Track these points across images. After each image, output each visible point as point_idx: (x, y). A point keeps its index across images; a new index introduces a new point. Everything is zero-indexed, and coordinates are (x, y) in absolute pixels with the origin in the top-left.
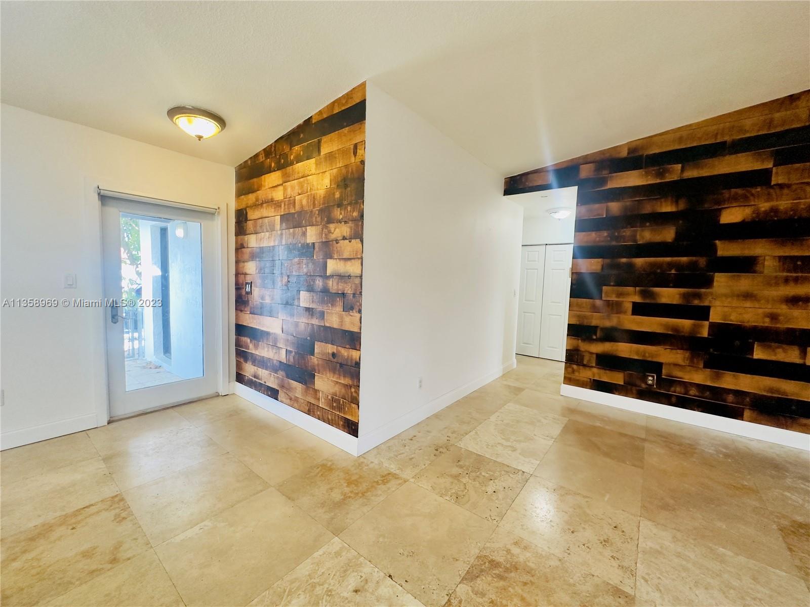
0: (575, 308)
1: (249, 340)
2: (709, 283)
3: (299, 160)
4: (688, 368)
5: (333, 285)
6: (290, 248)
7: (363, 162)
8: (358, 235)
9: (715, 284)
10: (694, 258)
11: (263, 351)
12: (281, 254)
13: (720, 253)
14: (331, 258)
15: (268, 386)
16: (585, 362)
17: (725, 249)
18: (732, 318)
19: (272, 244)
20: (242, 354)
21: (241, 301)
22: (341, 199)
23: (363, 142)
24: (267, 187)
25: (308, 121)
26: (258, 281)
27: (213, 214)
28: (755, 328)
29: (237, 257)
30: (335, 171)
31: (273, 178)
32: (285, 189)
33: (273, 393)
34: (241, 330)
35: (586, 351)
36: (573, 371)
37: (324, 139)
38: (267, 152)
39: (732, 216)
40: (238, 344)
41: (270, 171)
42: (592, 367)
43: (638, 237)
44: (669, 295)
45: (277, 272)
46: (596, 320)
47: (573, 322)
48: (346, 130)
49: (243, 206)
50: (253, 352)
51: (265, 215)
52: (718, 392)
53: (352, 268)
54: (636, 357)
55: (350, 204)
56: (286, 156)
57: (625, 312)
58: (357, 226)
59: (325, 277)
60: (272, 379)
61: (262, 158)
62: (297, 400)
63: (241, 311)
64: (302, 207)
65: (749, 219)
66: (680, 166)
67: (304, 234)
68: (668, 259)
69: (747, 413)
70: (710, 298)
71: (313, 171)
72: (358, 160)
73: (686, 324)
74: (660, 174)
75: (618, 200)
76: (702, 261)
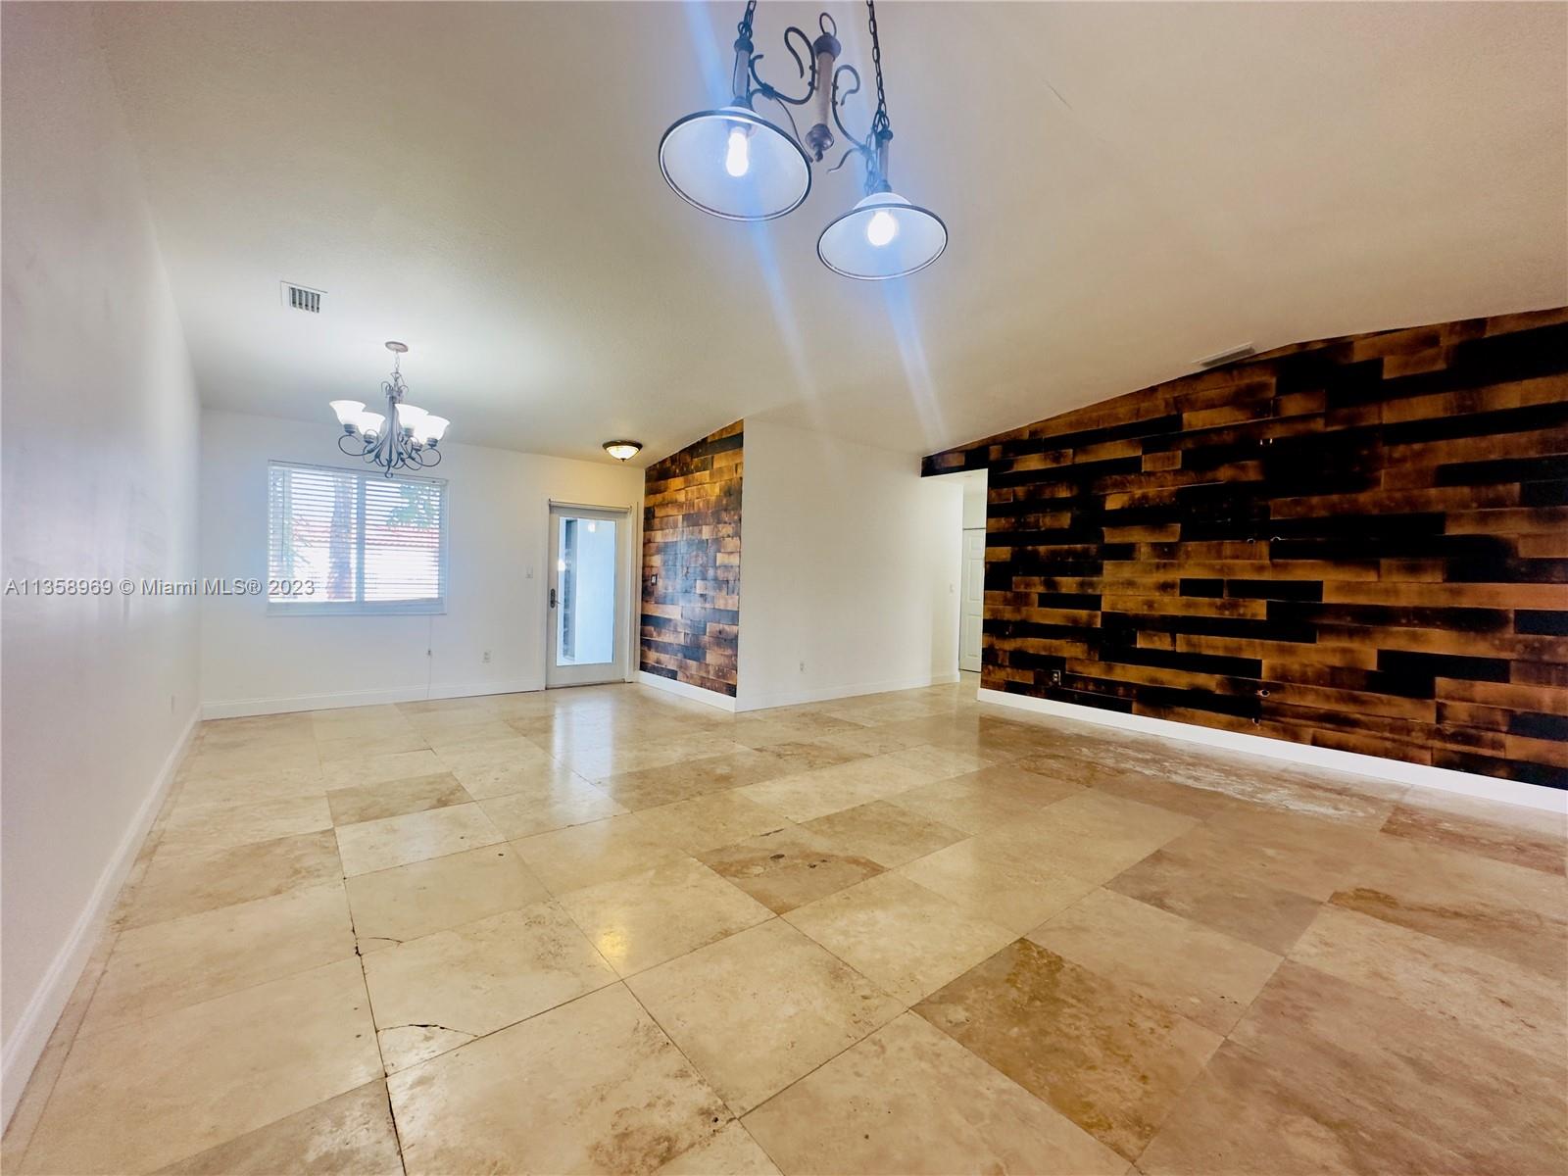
0: (989, 602)
1: (653, 629)
2: (1098, 571)
3: (698, 470)
4: (1087, 661)
5: (721, 574)
6: (690, 543)
7: (741, 478)
8: (738, 534)
9: (1104, 571)
10: (1086, 546)
11: (666, 637)
12: (682, 548)
13: (1107, 540)
14: (720, 552)
15: (669, 670)
16: (1000, 662)
17: (1112, 537)
18: (1119, 606)
19: (675, 540)
20: (646, 643)
21: (647, 591)
22: (727, 505)
23: (741, 463)
24: (672, 489)
25: (705, 440)
26: (663, 573)
27: (626, 513)
28: (1136, 616)
29: (644, 551)
30: (723, 483)
31: (676, 483)
32: (687, 492)
33: (673, 675)
34: (646, 619)
35: (1000, 649)
36: (989, 673)
37: (716, 456)
38: (673, 459)
39: (1114, 502)
40: (643, 634)
41: (675, 476)
42: (1007, 666)
43: (1041, 524)
44: (1068, 584)
45: (678, 564)
46: (1008, 614)
47: (987, 618)
48: (730, 452)
49: (651, 505)
50: (657, 639)
51: (670, 513)
52: (1112, 685)
53: (734, 560)
54: (1043, 653)
55: (733, 509)
56: (687, 465)
57: (1032, 605)
58: (737, 526)
59: (716, 568)
60: (672, 662)
61: (668, 464)
62: (692, 676)
63: (647, 601)
64: (699, 509)
65: (1126, 506)
66: (1071, 451)
67: (700, 532)
68: (1066, 547)
69: (1134, 706)
70: (1100, 587)
71: (708, 481)
72: (738, 476)
73: (1083, 614)
74: (1056, 460)
75: (1023, 485)
76: (1093, 548)
